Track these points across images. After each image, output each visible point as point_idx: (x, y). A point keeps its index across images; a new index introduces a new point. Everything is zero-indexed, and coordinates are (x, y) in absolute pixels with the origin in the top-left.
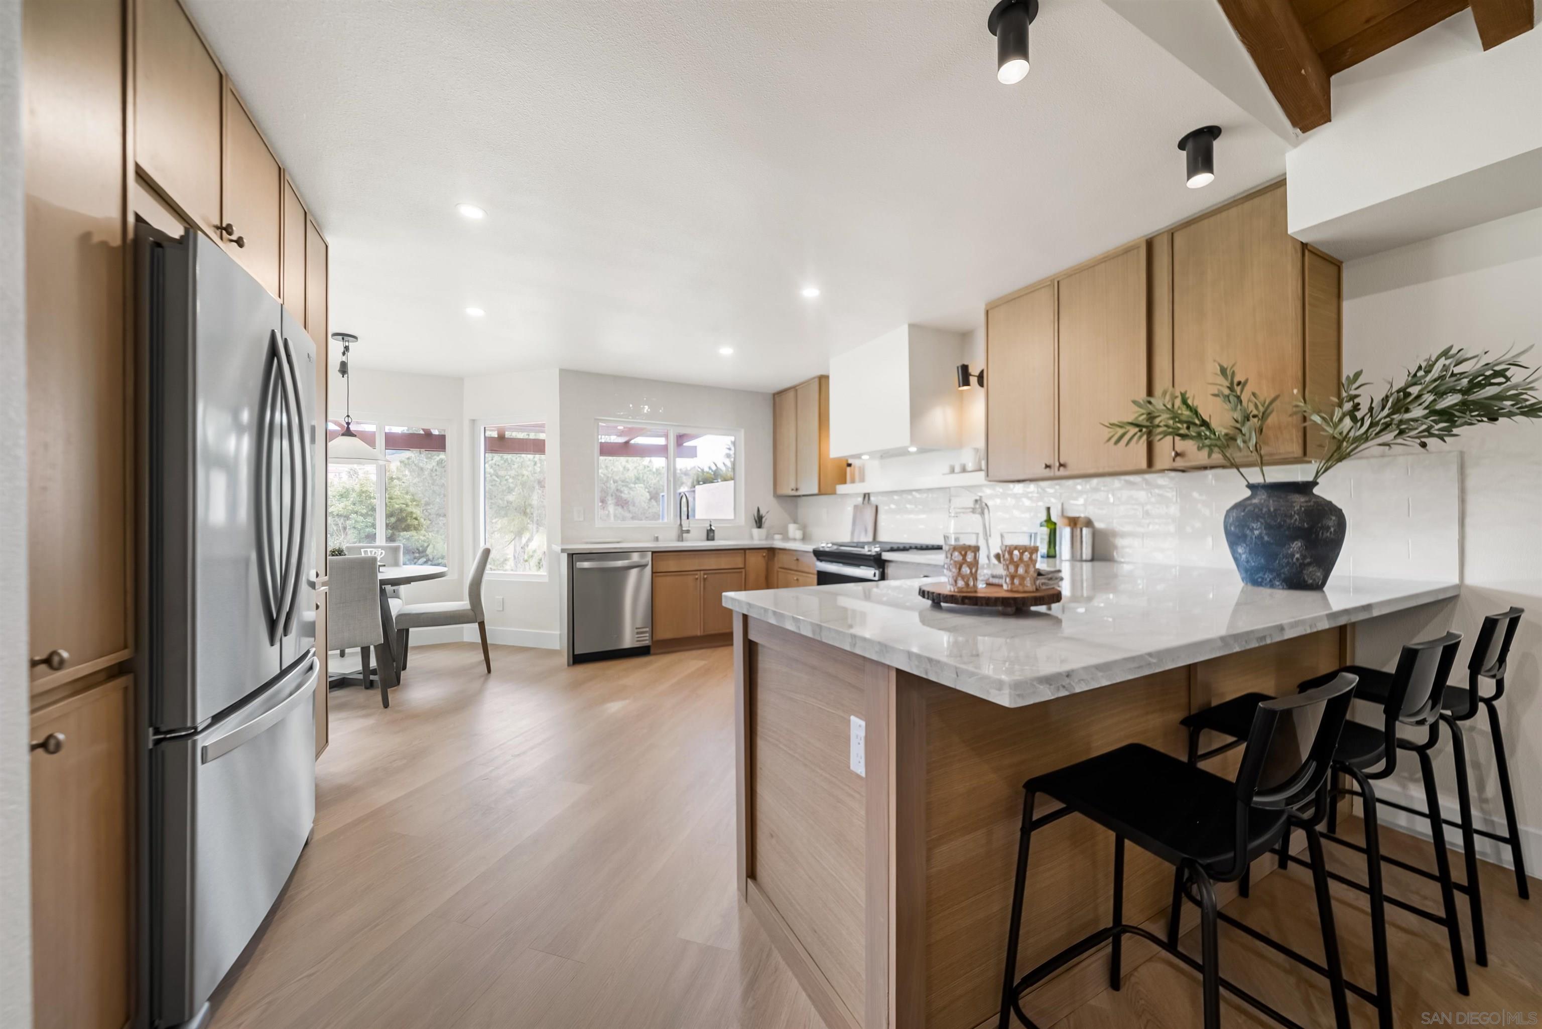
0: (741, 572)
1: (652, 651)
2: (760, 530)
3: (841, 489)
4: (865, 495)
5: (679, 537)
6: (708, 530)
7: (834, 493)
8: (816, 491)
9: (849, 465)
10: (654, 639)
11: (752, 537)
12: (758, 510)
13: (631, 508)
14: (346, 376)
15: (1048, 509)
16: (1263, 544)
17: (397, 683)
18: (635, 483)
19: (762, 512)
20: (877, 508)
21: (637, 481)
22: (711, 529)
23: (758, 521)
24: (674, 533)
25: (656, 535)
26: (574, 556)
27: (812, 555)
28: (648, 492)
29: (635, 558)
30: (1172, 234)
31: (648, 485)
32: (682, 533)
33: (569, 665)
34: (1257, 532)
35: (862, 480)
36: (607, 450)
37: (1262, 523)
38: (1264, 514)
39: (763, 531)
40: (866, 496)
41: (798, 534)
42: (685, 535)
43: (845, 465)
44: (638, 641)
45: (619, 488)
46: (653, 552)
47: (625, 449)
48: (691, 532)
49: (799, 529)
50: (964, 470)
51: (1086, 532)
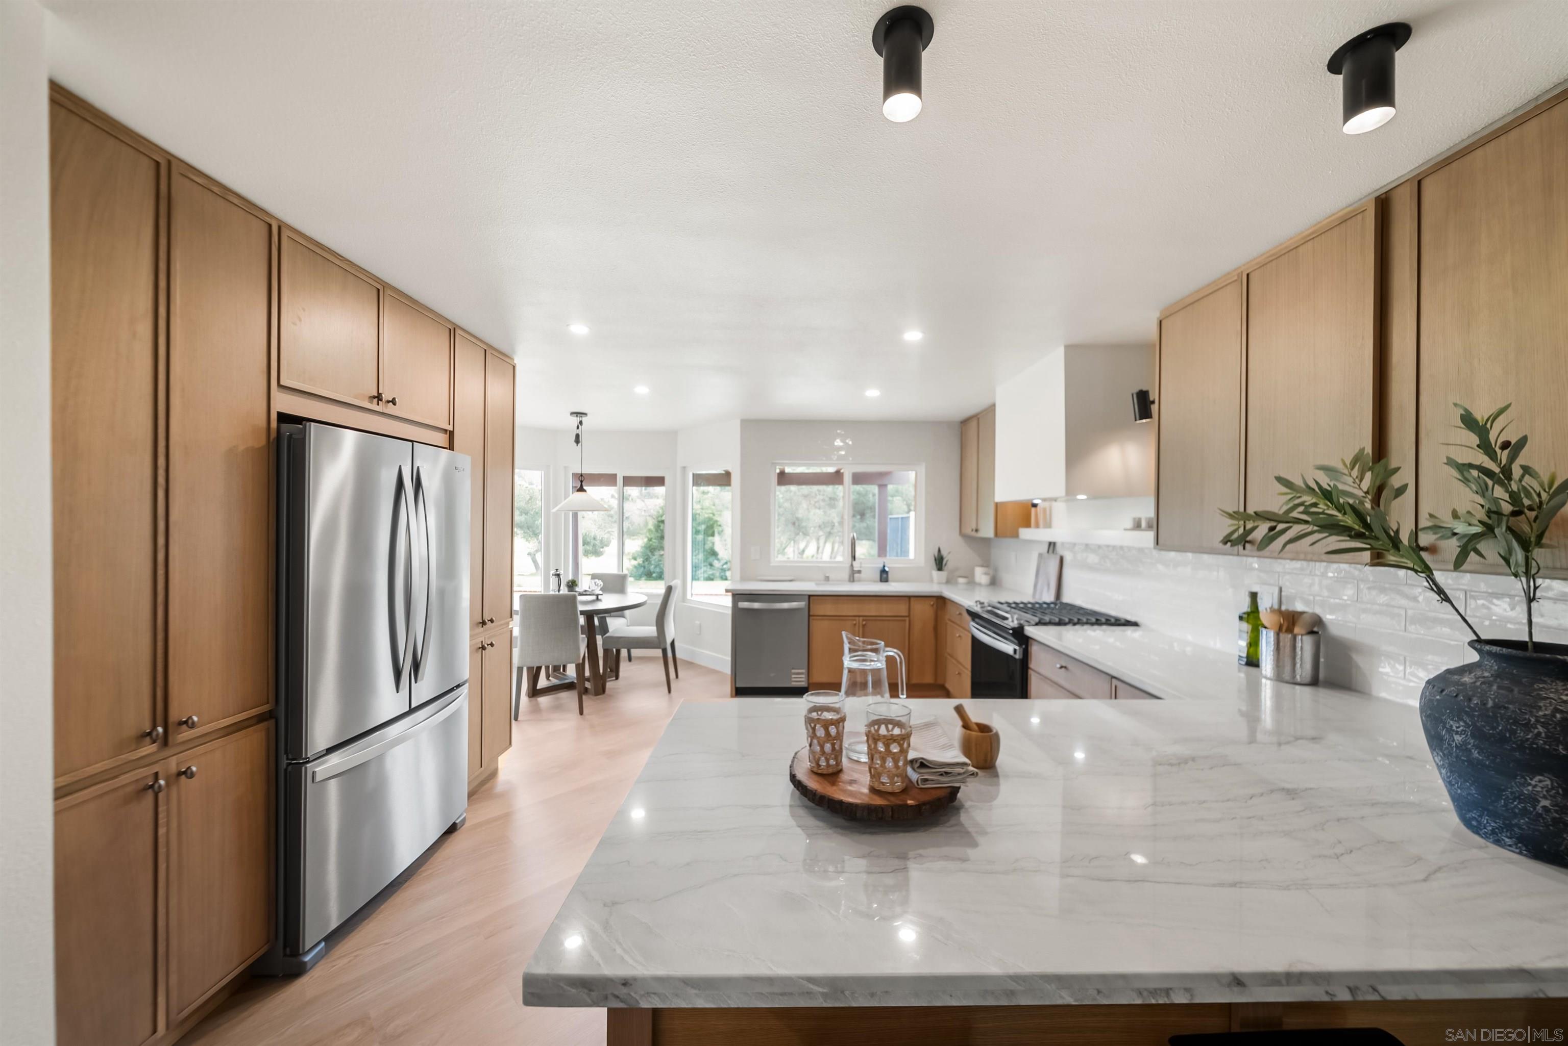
0: (905, 621)
1: (810, 692)
2: (940, 573)
3: (1025, 533)
4: (1050, 543)
5: (850, 577)
6: (881, 572)
7: (1016, 535)
8: (994, 535)
9: (1035, 507)
10: (809, 680)
12: (939, 551)
14: (580, 445)
15: (1255, 595)
16: (1470, 762)
17: (601, 691)
19: (944, 553)
20: (1062, 560)
22: (885, 570)
23: (938, 563)
24: (845, 574)
25: (827, 575)
26: (737, 596)
29: (795, 601)
30: (1419, 182)
32: (853, 575)
33: (730, 696)
34: (1458, 738)
35: (1048, 525)
37: (1467, 726)
38: (1473, 710)
39: (943, 575)
40: (1052, 545)
42: (856, 575)
43: (1030, 506)
44: (796, 681)
46: (811, 596)
48: (863, 573)
49: (986, 574)
50: (1150, 527)
51: (1306, 645)
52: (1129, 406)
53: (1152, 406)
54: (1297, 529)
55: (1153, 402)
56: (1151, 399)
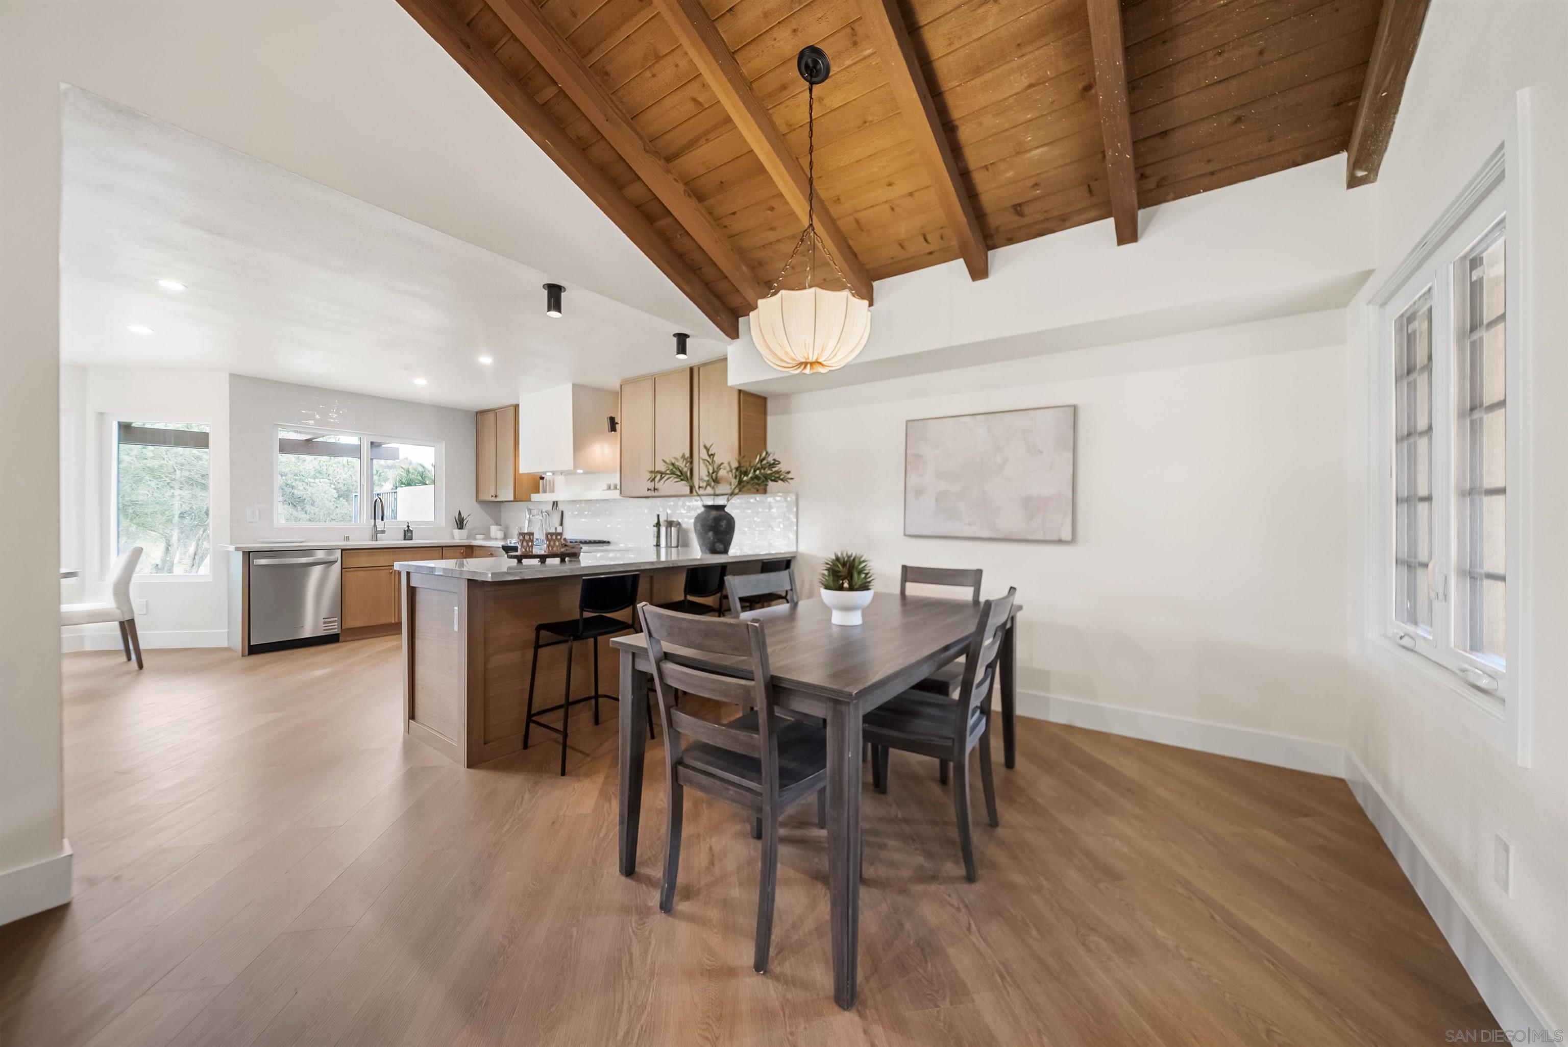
1: (341, 638)
2: (461, 530)
3: (535, 497)
5: (373, 536)
6: (405, 531)
7: (529, 500)
8: (512, 498)
9: (542, 478)
10: (343, 628)
11: (453, 537)
12: (460, 513)
13: (308, 508)
15: (658, 516)
18: (315, 478)
19: (464, 515)
20: (562, 512)
21: (317, 475)
22: (409, 530)
23: (459, 523)
24: (368, 533)
25: (348, 535)
26: (251, 553)
27: (501, 550)
28: (335, 489)
29: (320, 555)
31: (334, 480)
32: (377, 533)
33: (243, 656)
35: (552, 491)
36: (286, 447)
39: (464, 532)
40: (555, 504)
41: (500, 535)
42: (379, 535)
43: (538, 478)
44: (324, 630)
45: (289, 482)
46: (342, 550)
47: (308, 446)
48: (387, 532)
49: (500, 530)
50: (615, 488)
51: (674, 530)
52: (606, 425)
53: (617, 425)
54: (667, 476)
55: (617, 423)
56: (616, 421)
